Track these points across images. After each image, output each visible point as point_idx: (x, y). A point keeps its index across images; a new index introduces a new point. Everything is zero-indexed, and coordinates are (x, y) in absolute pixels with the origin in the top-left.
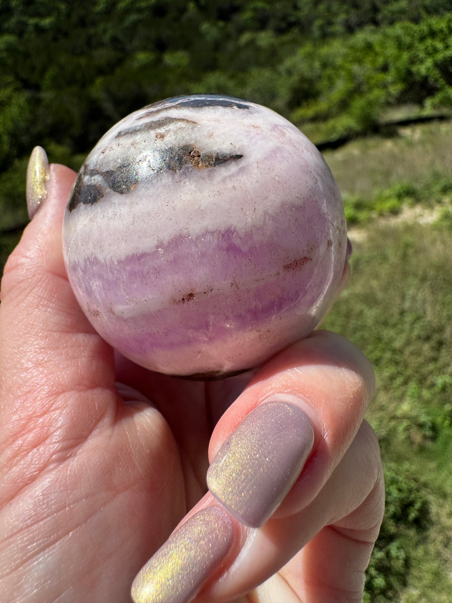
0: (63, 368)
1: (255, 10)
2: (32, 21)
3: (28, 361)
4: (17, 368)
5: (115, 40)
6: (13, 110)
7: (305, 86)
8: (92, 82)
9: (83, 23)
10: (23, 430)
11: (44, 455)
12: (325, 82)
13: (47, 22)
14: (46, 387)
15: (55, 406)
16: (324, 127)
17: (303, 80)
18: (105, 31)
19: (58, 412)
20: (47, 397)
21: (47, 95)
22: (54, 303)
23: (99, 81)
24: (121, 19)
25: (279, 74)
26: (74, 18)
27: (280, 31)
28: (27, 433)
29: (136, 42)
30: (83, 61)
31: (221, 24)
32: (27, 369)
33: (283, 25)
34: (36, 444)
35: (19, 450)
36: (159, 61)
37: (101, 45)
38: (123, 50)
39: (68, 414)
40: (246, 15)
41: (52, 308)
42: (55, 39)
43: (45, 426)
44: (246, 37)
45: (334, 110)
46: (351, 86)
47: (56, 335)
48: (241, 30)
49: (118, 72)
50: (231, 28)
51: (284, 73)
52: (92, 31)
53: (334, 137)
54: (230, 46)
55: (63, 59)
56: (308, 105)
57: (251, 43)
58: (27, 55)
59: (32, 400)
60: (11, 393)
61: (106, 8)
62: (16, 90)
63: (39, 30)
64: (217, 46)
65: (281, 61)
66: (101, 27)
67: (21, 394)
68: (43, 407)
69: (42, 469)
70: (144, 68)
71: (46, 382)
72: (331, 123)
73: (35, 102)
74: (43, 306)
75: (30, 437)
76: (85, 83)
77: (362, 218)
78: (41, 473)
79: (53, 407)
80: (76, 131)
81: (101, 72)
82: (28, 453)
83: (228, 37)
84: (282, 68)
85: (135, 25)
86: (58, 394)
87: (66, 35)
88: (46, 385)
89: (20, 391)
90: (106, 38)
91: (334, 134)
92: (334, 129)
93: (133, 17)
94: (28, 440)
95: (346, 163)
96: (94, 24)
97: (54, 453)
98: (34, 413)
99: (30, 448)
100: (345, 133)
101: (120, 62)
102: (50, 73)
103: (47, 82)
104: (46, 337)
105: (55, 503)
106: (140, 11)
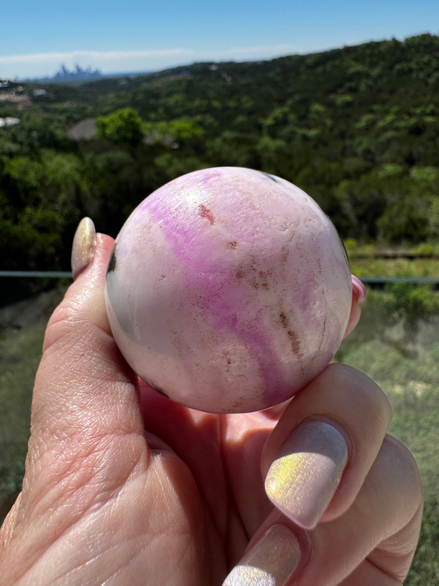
0: (105, 413)
2: (301, 131)
3: (73, 404)
4: (62, 411)
5: (367, 152)
8: (337, 184)
9: (342, 136)
10: (68, 470)
11: (88, 495)
13: (313, 133)
14: (90, 429)
15: (98, 447)
18: (360, 143)
19: (101, 453)
20: (91, 438)
22: (98, 352)
23: (344, 184)
24: (378, 135)
26: (336, 132)
28: (72, 473)
29: (387, 155)
30: (334, 166)
32: (72, 411)
34: (81, 484)
35: (64, 489)
36: (405, 173)
37: (354, 154)
38: (373, 161)
39: (110, 455)
41: (96, 356)
42: (316, 147)
43: (89, 467)
47: (99, 382)
49: (363, 178)
52: (348, 142)
55: (318, 162)
58: (289, 157)
59: (77, 441)
60: (56, 435)
61: (367, 125)
63: (305, 138)
66: (357, 140)
67: (66, 435)
68: (88, 448)
69: (85, 510)
71: (90, 424)
74: (89, 354)
75: (75, 477)
76: (332, 184)
78: (85, 514)
79: (97, 448)
81: (348, 176)
82: (73, 493)
85: (389, 142)
86: (101, 436)
87: (326, 144)
88: (91, 427)
89: (65, 433)
90: (360, 150)
93: (390, 134)
94: (73, 479)
96: (352, 137)
97: (98, 493)
98: (79, 454)
99: (74, 488)
101: (367, 170)
104: (90, 384)
105: (100, 543)
106: (397, 129)
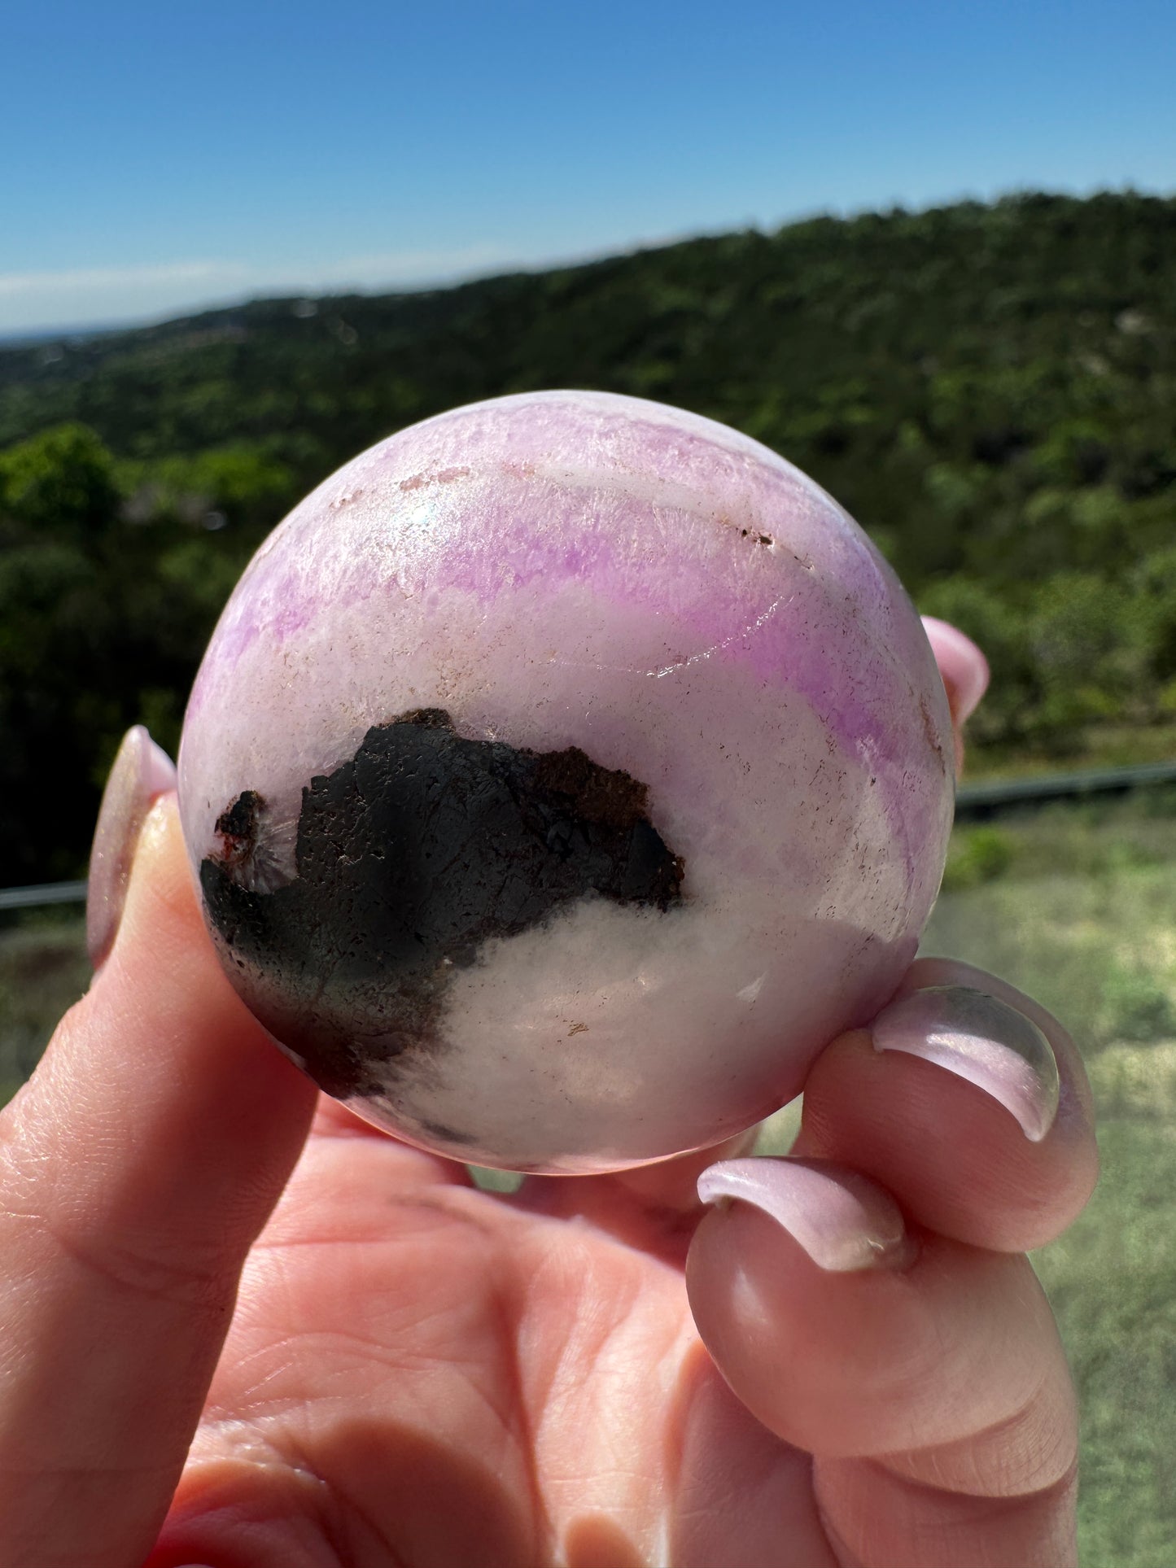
1: (1072, 442)
25: (1129, 590)
27: (1136, 490)
31: (980, 473)
33: (1148, 476)
40: (1048, 454)
44: (1043, 503)
48: (1032, 486)
50: (1006, 480)
51: (1141, 589)
54: (1002, 522)
57: (1059, 518)
64: (967, 521)
65: (1134, 558)
83: (996, 501)
84: (1137, 576)
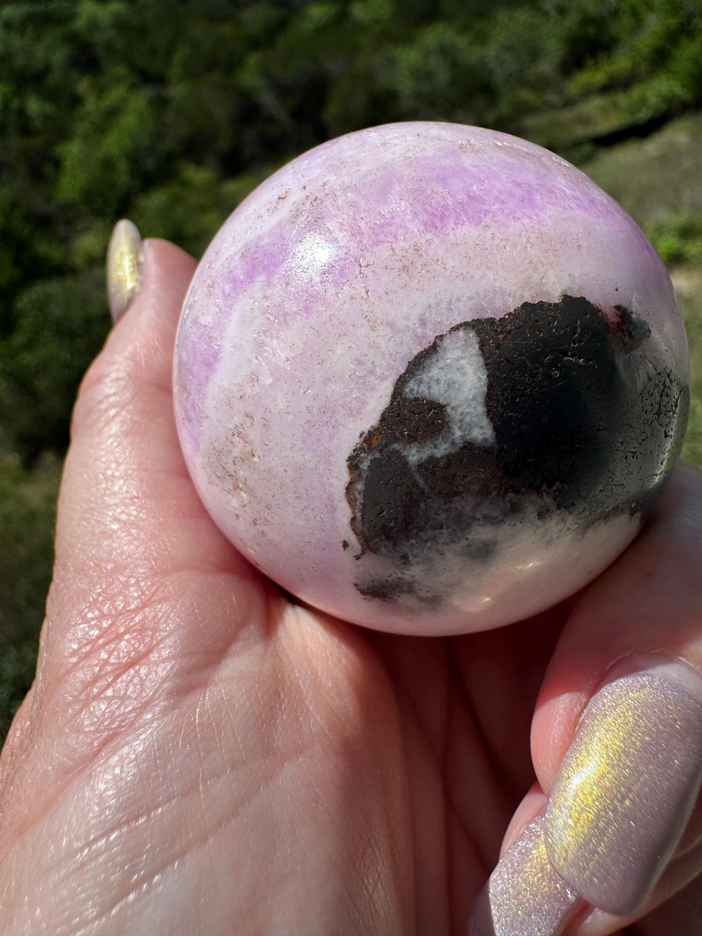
6: (129, 121)
7: (591, 31)
12: (626, 21)
16: (623, 100)
17: (587, 20)
21: (177, 91)
23: (253, 60)
25: (545, 14)
30: (226, 30)
36: (343, 15)
38: (287, 4)
45: (643, 67)
46: (673, 22)
49: (282, 42)
51: (553, 13)
53: (644, 115)
55: (197, 30)
56: (596, 63)
58: (143, 31)
62: (133, 87)
70: (321, 30)
72: (636, 92)
73: (160, 103)
76: (232, 66)
77: (693, 253)
80: (224, 143)
81: (255, 44)
86: (166, 572)
91: (644, 109)
92: (643, 102)
95: (663, 159)
100: (664, 107)
102: (180, 55)
103: (175, 70)
104: (142, 480)
